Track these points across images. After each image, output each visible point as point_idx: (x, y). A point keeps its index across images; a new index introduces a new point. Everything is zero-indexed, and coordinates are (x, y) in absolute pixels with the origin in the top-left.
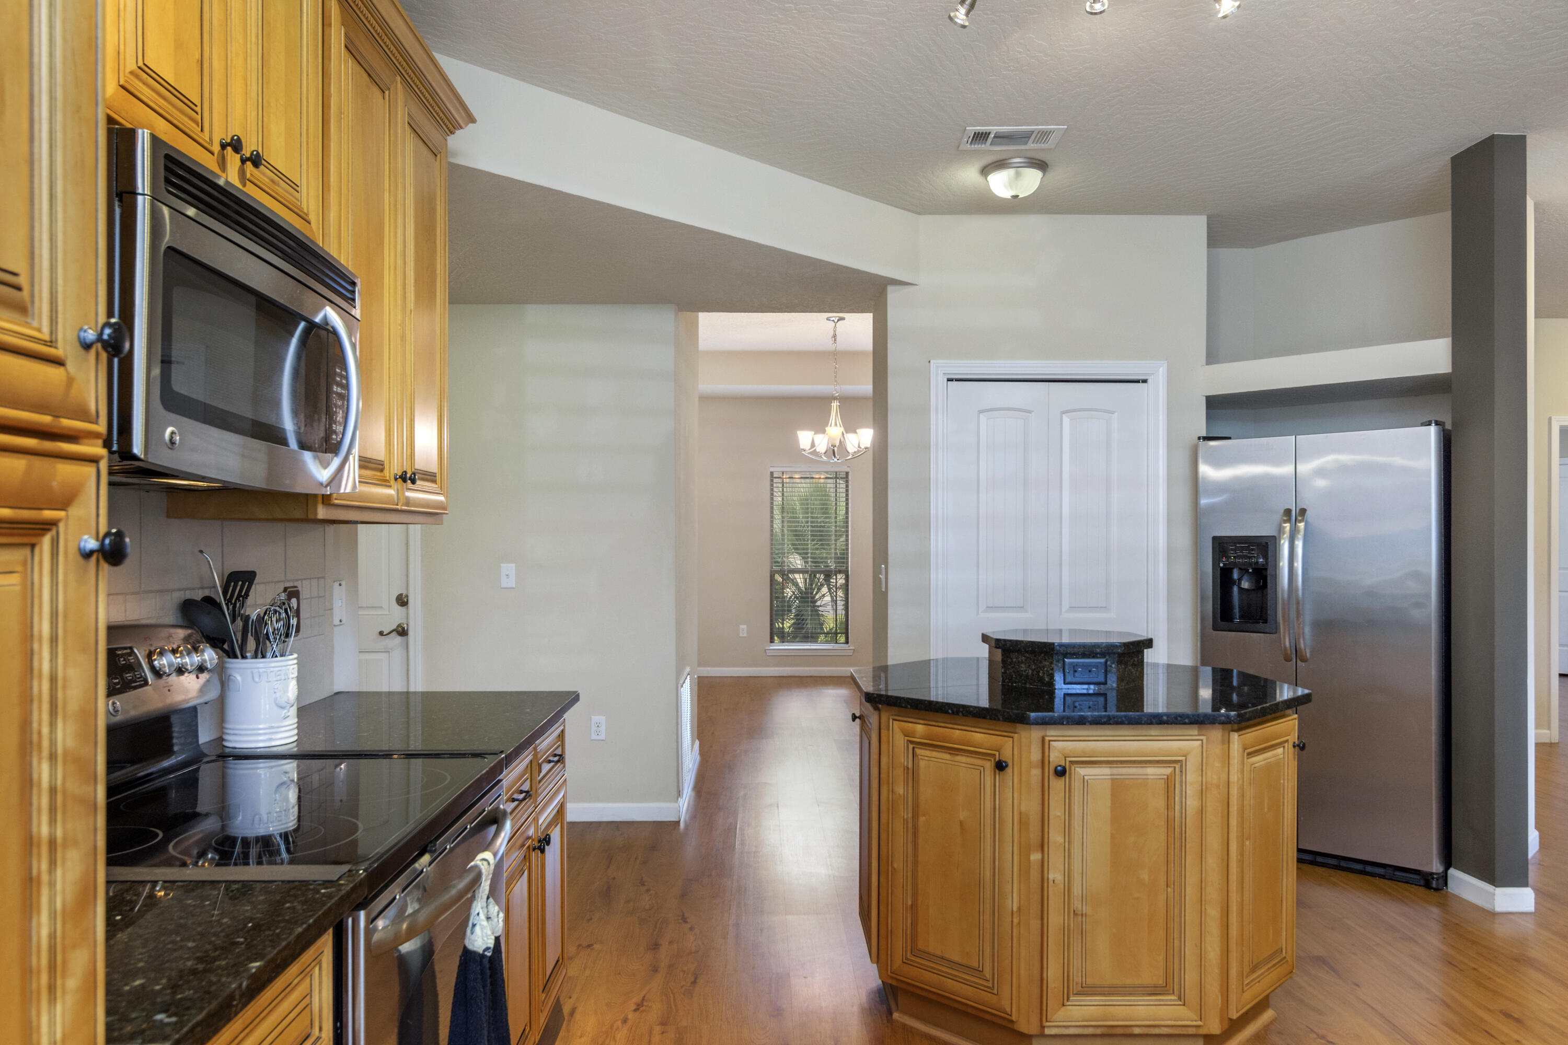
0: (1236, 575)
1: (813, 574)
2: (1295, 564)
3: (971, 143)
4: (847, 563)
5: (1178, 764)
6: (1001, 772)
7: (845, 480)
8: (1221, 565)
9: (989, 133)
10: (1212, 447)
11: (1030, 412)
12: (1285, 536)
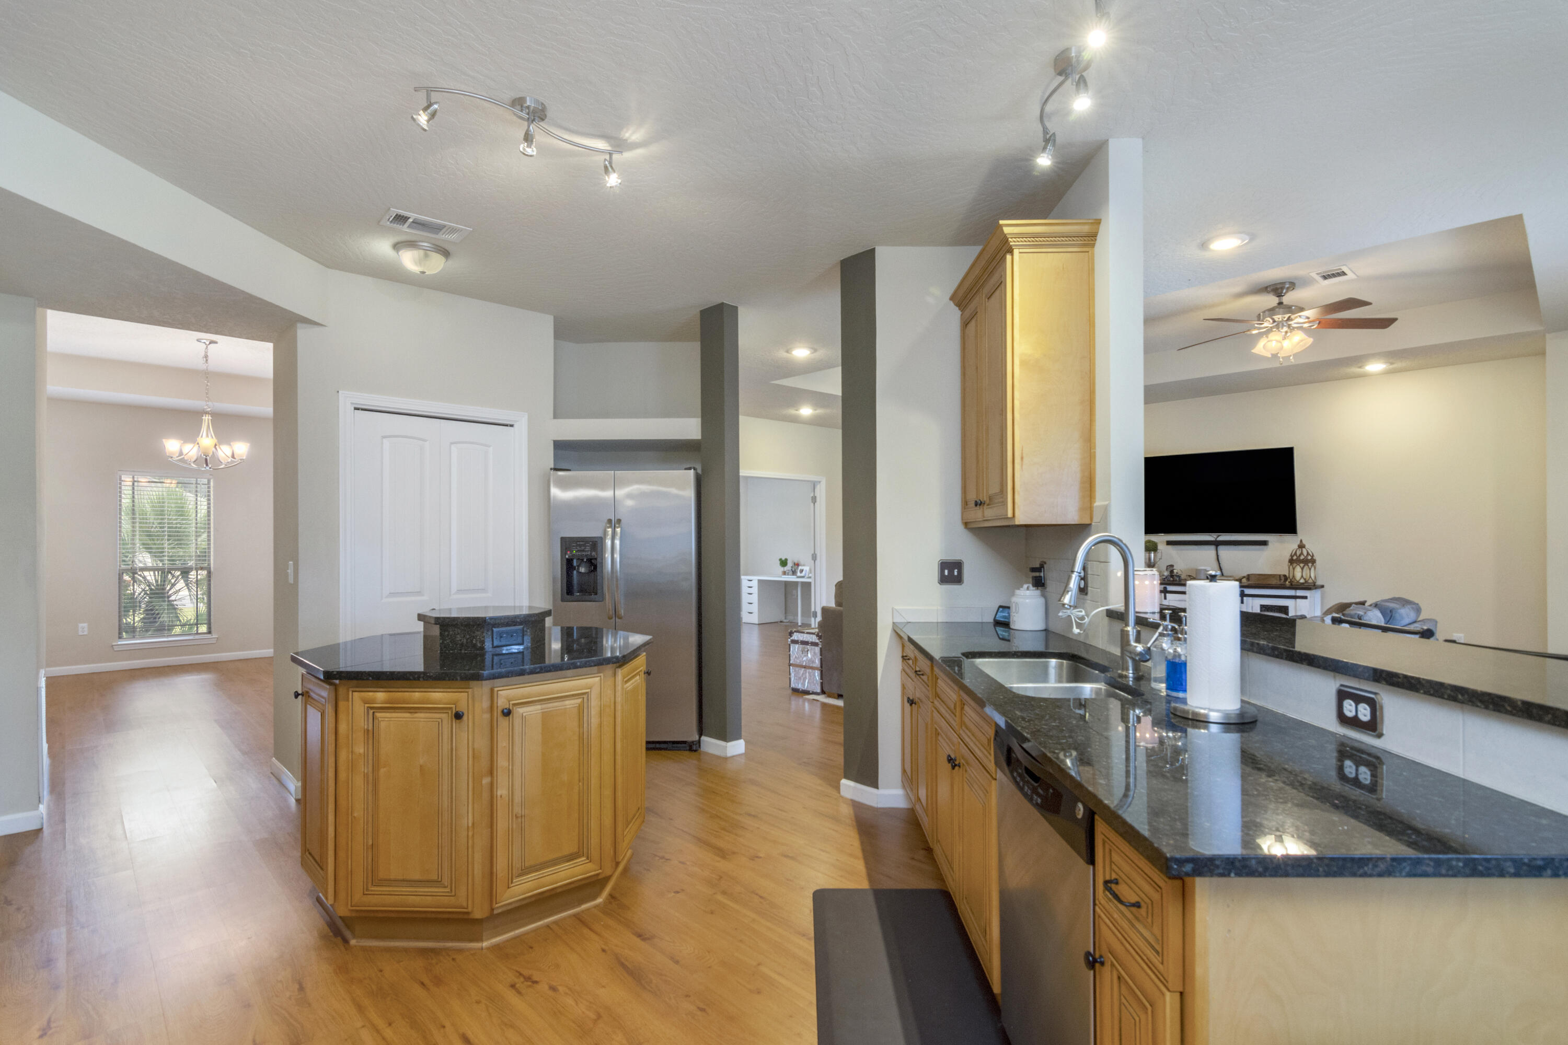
0: (575, 563)
1: (164, 572)
2: (615, 556)
3: (391, 222)
4: (209, 560)
5: (584, 695)
6: (457, 721)
7: (207, 486)
8: (567, 557)
9: (409, 218)
10: (560, 476)
11: (425, 440)
12: (609, 537)
